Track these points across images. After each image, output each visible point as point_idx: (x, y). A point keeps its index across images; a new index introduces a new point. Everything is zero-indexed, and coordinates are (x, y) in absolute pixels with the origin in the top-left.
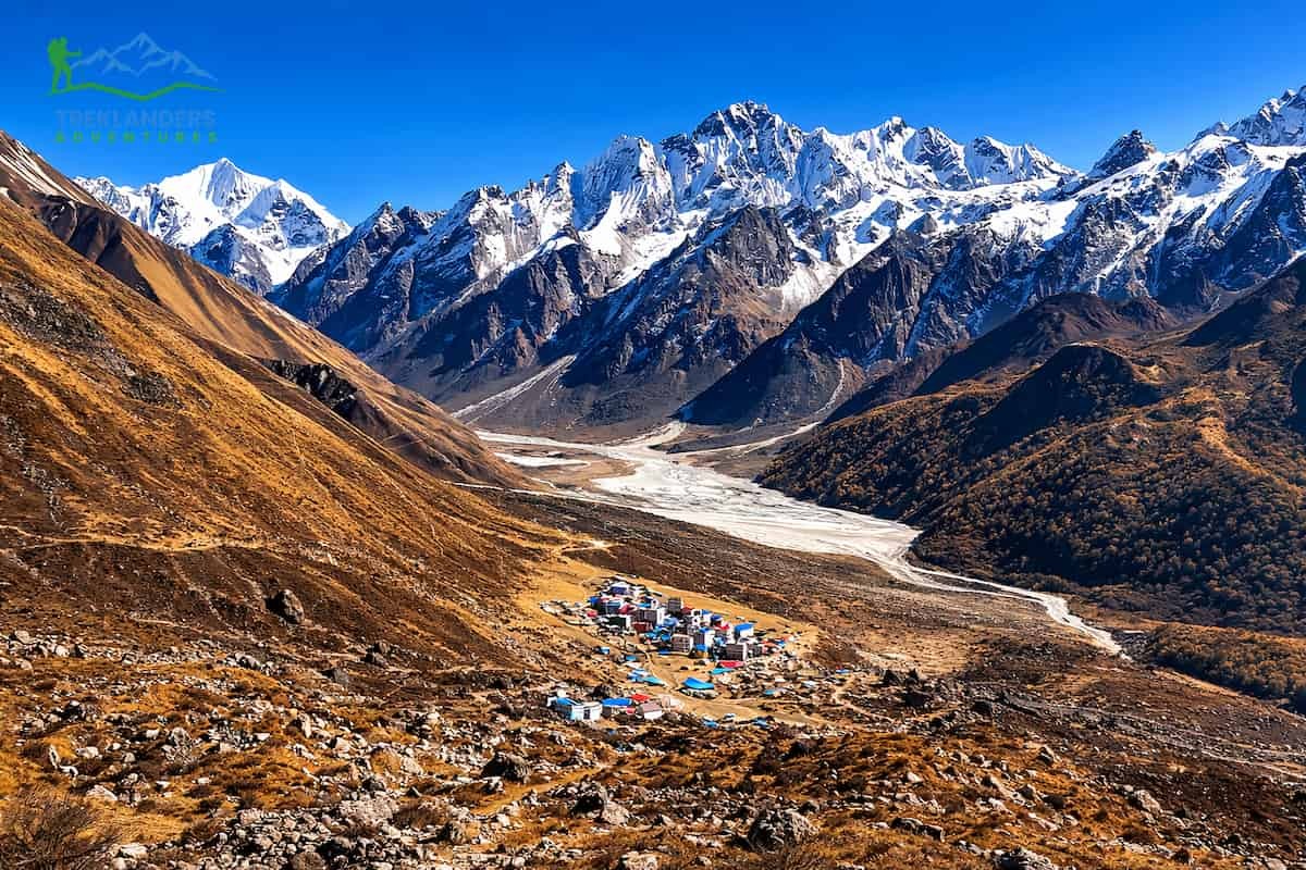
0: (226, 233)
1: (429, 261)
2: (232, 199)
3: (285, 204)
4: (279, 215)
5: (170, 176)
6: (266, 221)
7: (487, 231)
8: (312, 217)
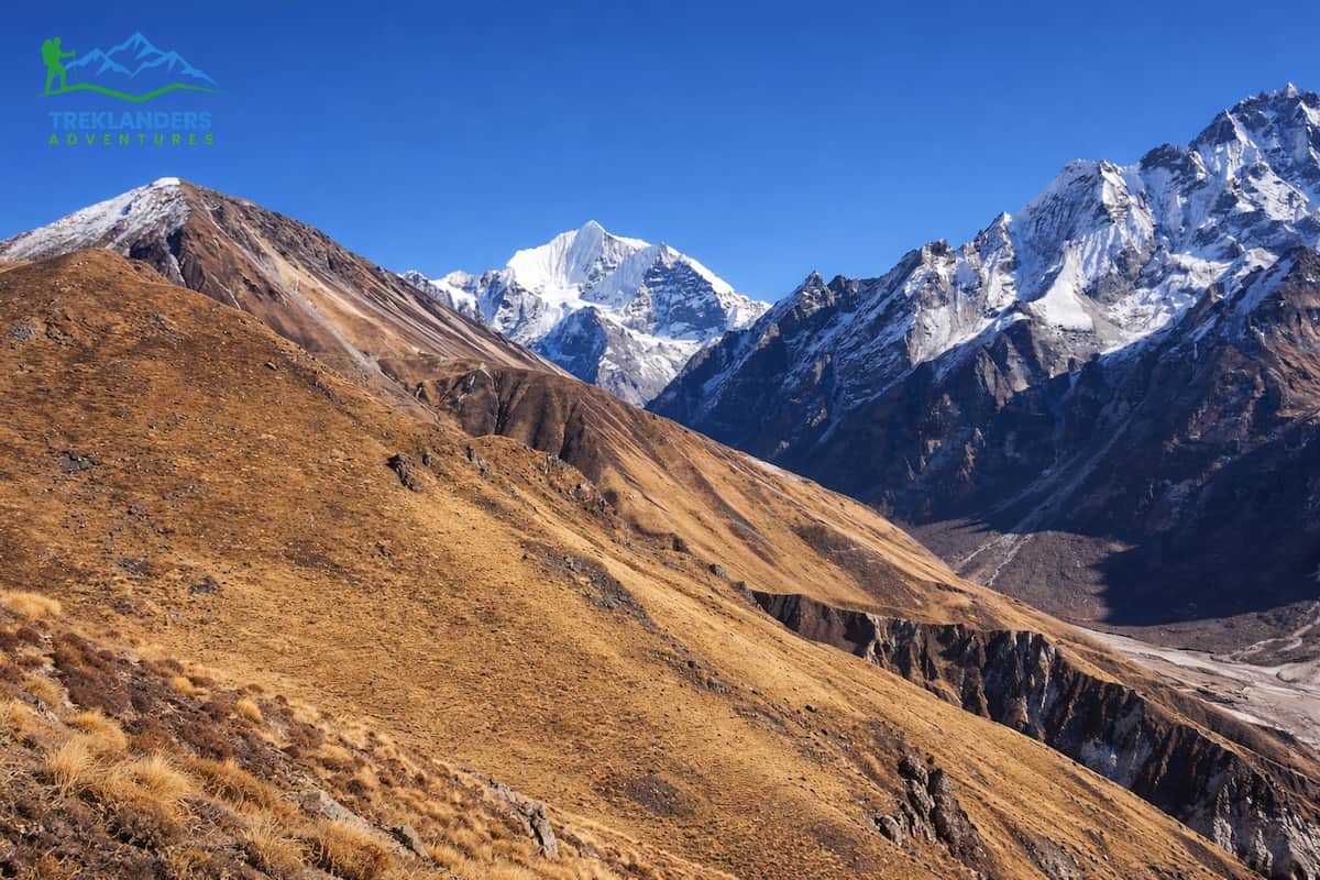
0: (588, 319)
1: (851, 350)
2: (596, 272)
3: (665, 270)
4: (654, 284)
5: (523, 249)
6: (639, 295)
7: (927, 303)
8: (700, 286)
